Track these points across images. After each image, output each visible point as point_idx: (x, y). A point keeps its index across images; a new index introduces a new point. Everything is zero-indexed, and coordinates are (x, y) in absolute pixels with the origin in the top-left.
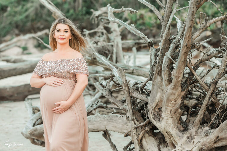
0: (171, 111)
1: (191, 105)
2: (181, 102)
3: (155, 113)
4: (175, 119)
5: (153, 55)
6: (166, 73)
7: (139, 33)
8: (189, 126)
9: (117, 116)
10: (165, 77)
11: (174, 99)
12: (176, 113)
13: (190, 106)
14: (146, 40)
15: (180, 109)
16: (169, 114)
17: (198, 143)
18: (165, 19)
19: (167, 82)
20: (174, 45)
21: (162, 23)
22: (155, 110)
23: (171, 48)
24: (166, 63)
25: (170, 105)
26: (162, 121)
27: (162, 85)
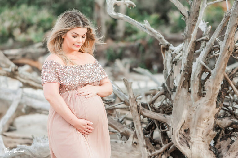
0: (203, 133)
2: (214, 121)
3: (181, 136)
4: (207, 143)
5: (169, 62)
6: (196, 85)
7: (156, 33)
8: (223, 152)
9: (116, 142)
10: (194, 89)
11: (207, 118)
12: (208, 136)
13: (222, 127)
14: (164, 42)
15: (213, 131)
16: (200, 137)
18: (192, 15)
19: (196, 96)
20: (209, 49)
21: (186, 21)
22: (180, 132)
23: (203, 52)
24: (197, 71)
25: (202, 125)
26: (193, 146)
27: (189, 100)
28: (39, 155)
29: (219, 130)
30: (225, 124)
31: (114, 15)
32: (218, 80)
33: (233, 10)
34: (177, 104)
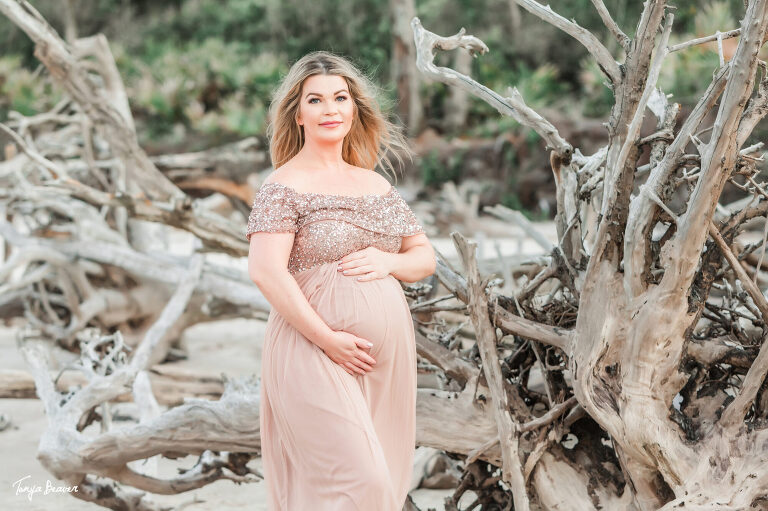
0: (653, 377)
1: (710, 357)
2: (683, 347)
3: (597, 383)
4: (664, 402)
6: (638, 253)
7: (537, 120)
8: (703, 426)
9: (434, 395)
10: (634, 263)
11: (665, 338)
12: (667, 384)
13: (704, 362)
14: (559, 143)
15: (680, 371)
16: (647, 385)
17: (749, 479)
18: (630, 76)
19: (638, 281)
20: (672, 162)
21: (616, 90)
22: (596, 373)
23: (657, 171)
24: (642, 218)
25: (652, 356)
26: (627, 409)
27: (619, 292)
28: (237, 423)
29: (696, 370)
30: (711, 354)
31: (434, 74)
32: (694, 243)
33: (736, 63)
34: (589, 302)
